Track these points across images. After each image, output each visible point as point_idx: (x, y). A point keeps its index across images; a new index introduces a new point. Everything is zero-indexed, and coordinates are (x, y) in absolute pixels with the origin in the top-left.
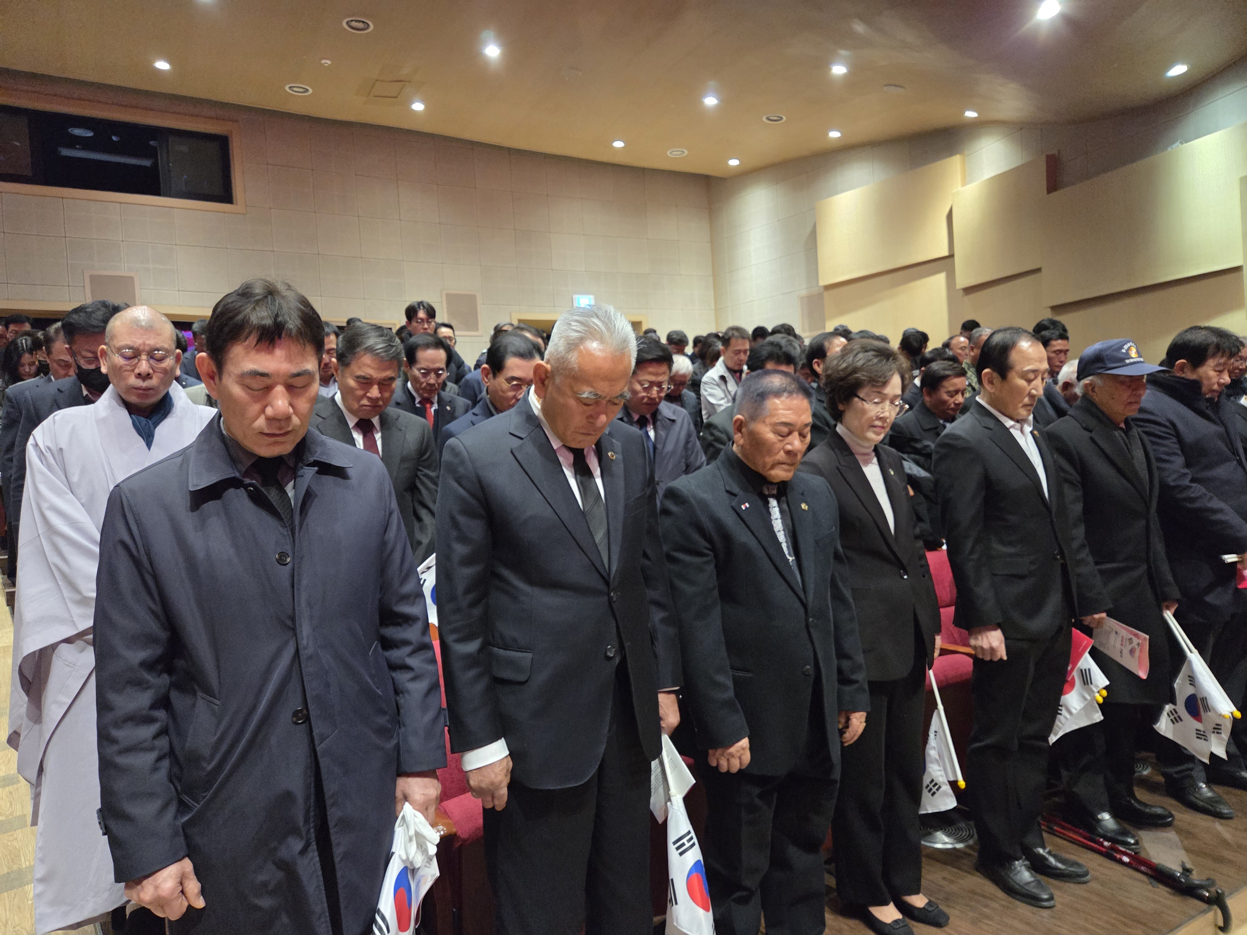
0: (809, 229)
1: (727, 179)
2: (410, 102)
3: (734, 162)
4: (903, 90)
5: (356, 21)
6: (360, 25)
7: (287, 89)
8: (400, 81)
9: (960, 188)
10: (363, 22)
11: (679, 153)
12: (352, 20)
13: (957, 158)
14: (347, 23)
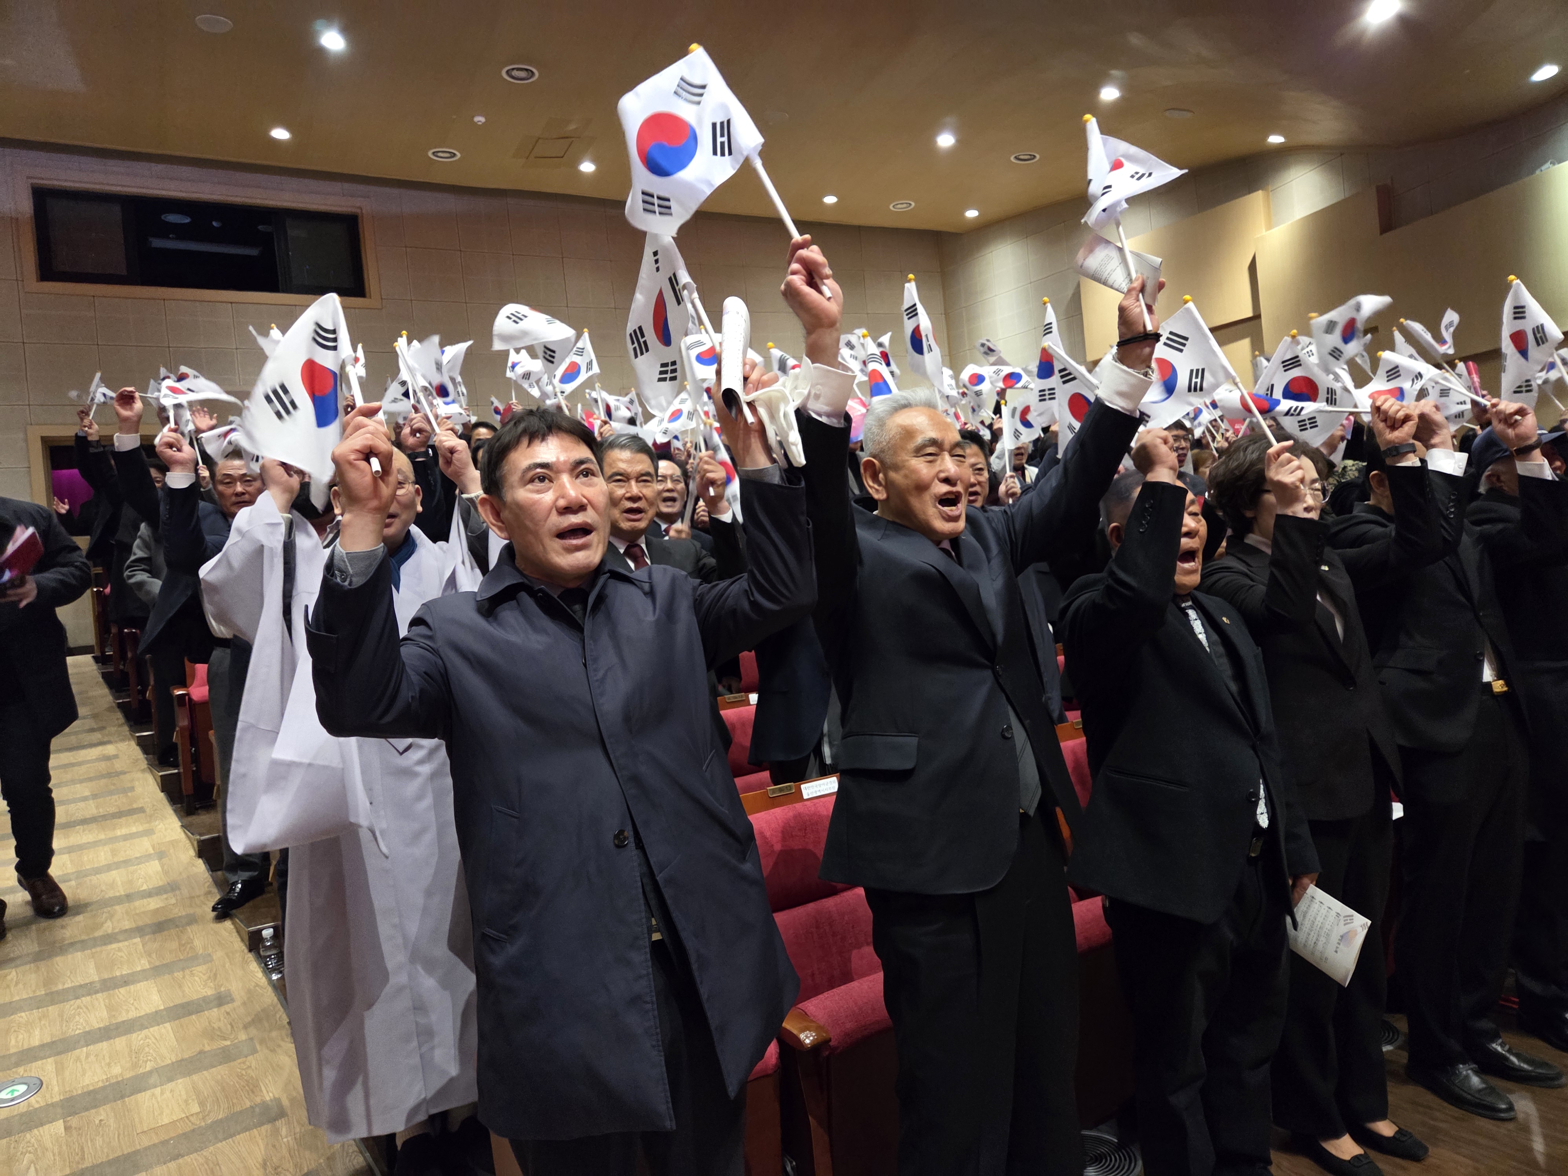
0: (1070, 293)
1: (961, 234)
2: (578, 162)
3: (972, 214)
4: (1189, 115)
5: (518, 69)
6: (522, 74)
7: (430, 154)
8: (567, 138)
9: (1264, 233)
10: (527, 70)
11: (905, 205)
12: (513, 69)
13: (1259, 195)
14: (507, 72)
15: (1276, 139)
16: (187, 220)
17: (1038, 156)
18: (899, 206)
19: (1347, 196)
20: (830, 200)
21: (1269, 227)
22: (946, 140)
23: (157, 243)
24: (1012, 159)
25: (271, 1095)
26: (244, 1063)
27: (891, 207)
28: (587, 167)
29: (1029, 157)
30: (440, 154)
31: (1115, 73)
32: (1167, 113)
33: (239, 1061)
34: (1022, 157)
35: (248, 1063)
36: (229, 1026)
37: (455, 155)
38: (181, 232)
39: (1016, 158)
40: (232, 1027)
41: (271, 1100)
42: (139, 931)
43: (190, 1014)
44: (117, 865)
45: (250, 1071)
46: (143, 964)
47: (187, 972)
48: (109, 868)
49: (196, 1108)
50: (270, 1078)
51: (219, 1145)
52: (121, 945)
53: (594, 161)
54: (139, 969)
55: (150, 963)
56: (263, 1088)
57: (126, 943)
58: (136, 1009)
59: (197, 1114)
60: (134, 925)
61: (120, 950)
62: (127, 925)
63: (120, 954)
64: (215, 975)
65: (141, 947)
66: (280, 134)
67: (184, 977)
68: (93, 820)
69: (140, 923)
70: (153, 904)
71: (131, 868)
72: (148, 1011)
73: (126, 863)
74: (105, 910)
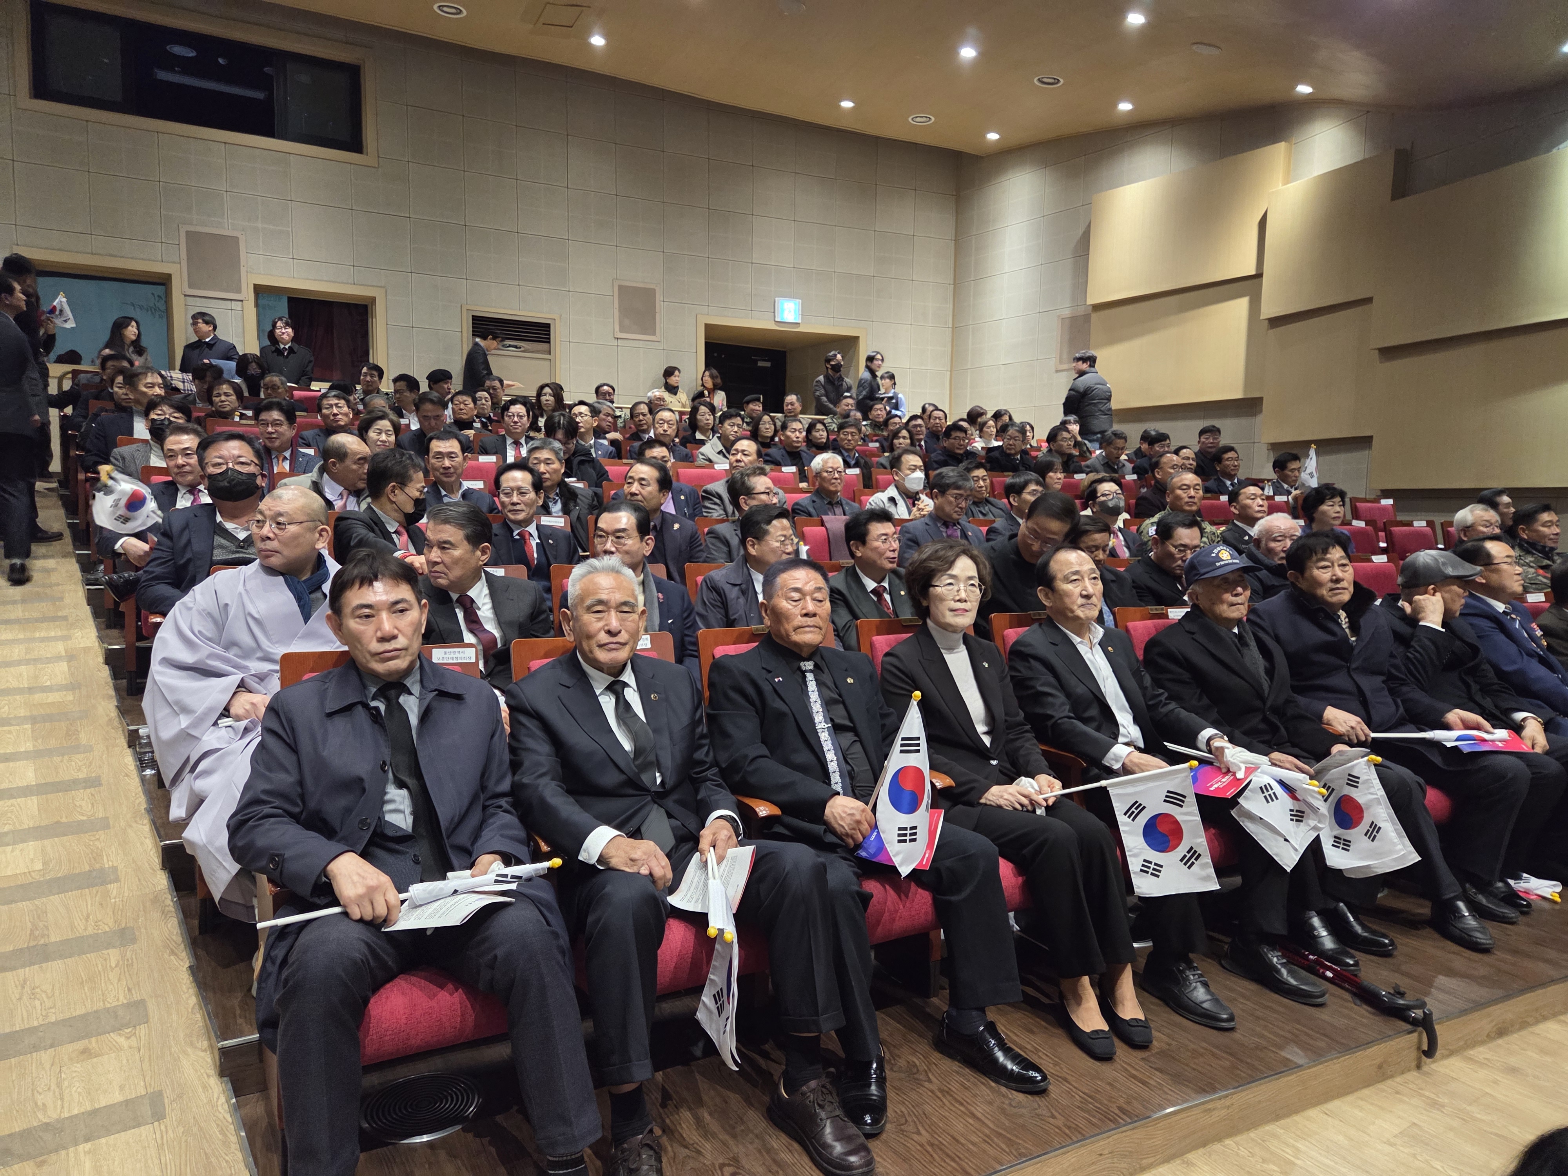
0: (1081, 230)
1: (982, 157)
2: (589, 33)
3: (993, 136)
4: (1218, 52)
7: (435, 7)
8: (577, 6)
9: (1280, 187)
11: (924, 119)
13: (1282, 146)
15: (1304, 89)
16: (192, 54)
17: (1062, 81)
18: (918, 119)
19: (1367, 157)
20: (847, 104)
21: (1287, 181)
22: (968, 53)
23: (163, 75)
24: (1035, 81)
27: (910, 119)
28: (598, 41)
29: (1052, 81)
30: (445, 9)
32: (1194, 47)
33: (90, 834)
34: (1045, 80)
36: (90, 805)
37: (461, 11)
38: (185, 66)
39: (1039, 80)
40: (93, 807)
41: (109, 868)
42: (33, 720)
43: (58, 792)
44: (28, 662)
45: (97, 843)
46: (28, 746)
53: (606, 36)
56: (105, 858)
57: (18, 728)
58: (10, 781)
59: (40, 870)
60: (28, 714)
61: (10, 732)
62: (22, 712)
63: (9, 736)
64: (91, 763)
65: (30, 732)
67: (62, 761)
72: (20, 785)
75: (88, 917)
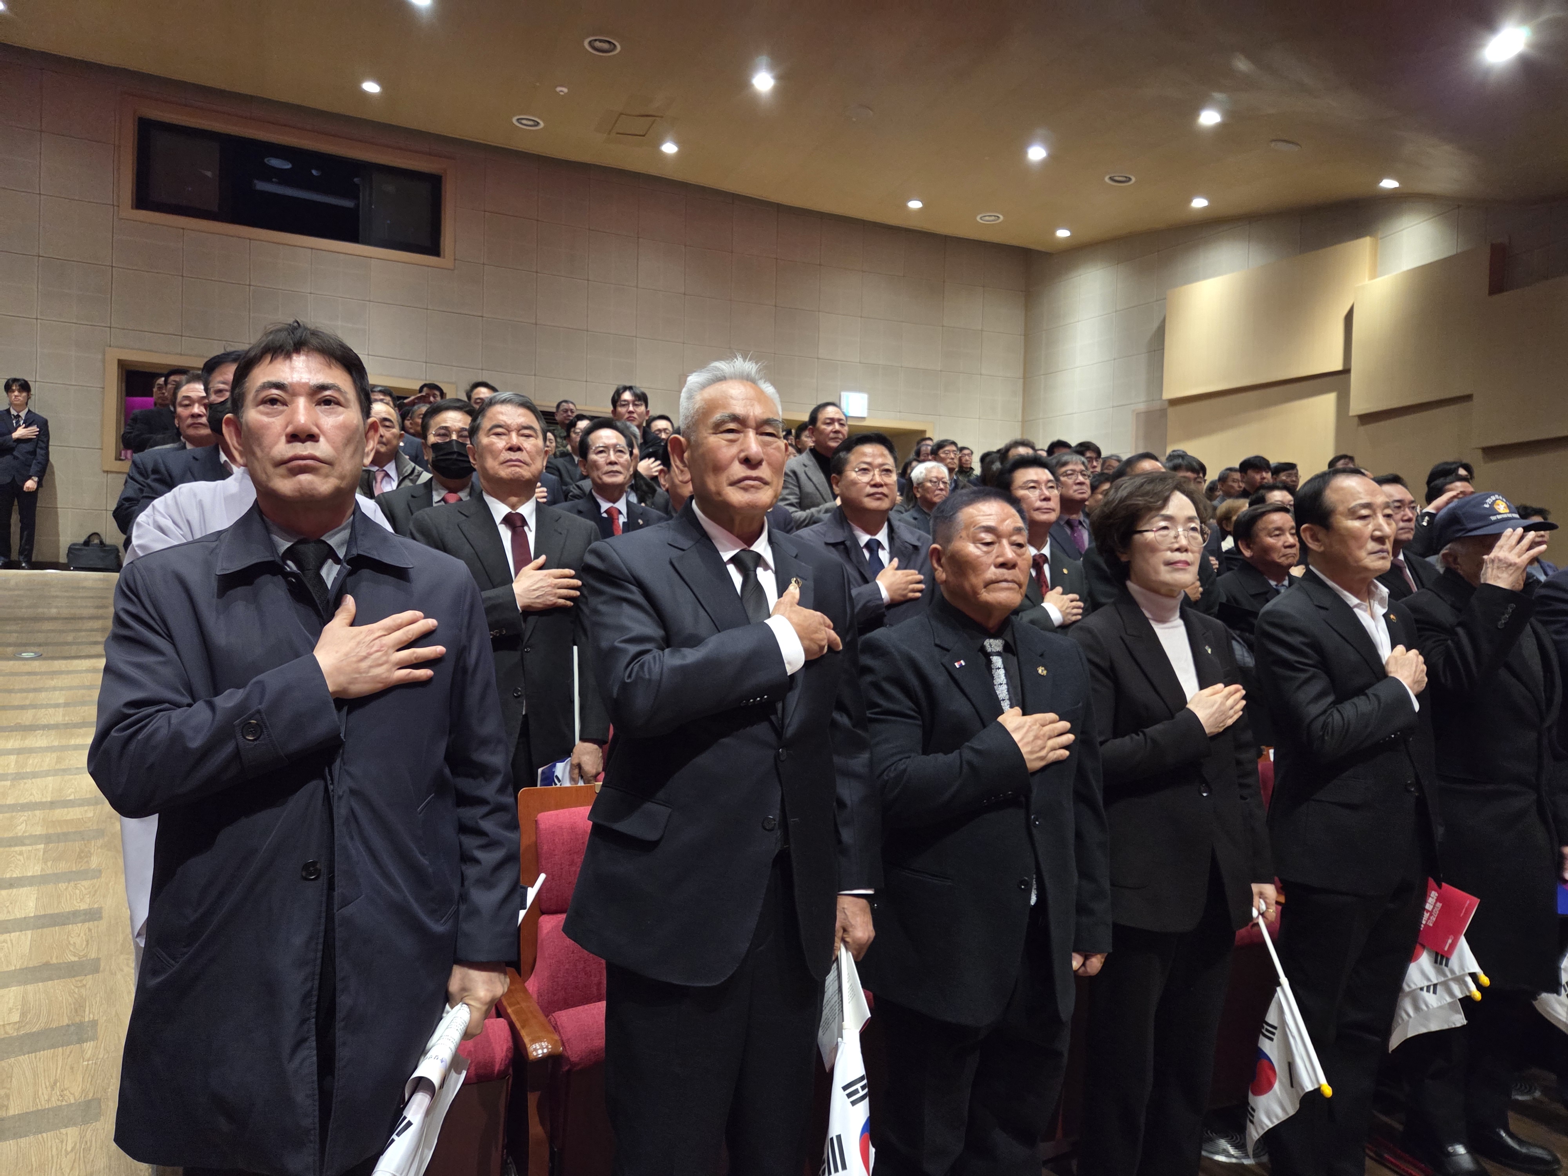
0: (1155, 325)
1: (1053, 254)
2: (660, 142)
3: (1063, 233)
4: (1296, 148)
5: (601, 41)
6: (606, 46)
7: (514, 120)
8: (647, 116)
9: (1367, 282)
10: (609, 42)
11: (993, 218)
12: (596, 40)
13: (1367, 241)
14: (590, 43)
15: (1389, 184)
16: (288, 166)
17: (1133, 179)
18: (987, 218)
19: (1459, 251)
20: (915, 205)
21: (1373, 276)
22: (1037, 153)
23: (261, 186)
24: (1107, 179)
25: (91, 1016)
26: (81, 981)
27: (978, 218)
28: (669, 148)
29: (1124, 179)
30: (524, 122)
31: (1218, 96)
32: (1273, 144)
33: (77, 978)
34: (1117, 178)
35: (84, 982)
36: (85, 943)
37: (538, 123)
38: (283, 177)
39: (1111, 179)
40: (87, 944)
41: (89, 1021)
42: (48, 839)
43: (55, 925)
44: (55, 772)
45: (83, 990)
46: (35, 869)
47: (72, 884)
48: (47, 774)
49: (15, 1017)
50: (98, 999)
51: (21, 1058)
52: (24, 848)
53: (677, 142)
54: (30, 874)
55: (42, 869)
56: (87, 1009)
57: (30, 848)
58: (8, 912)
59: (16, 1023)
60: (44, 832)
61: (21, 853)
62: (39, 830)
63: (18, 857)
64: (96, 891)
65: (41, 853)
66: (371, 87)
67: (67, 888)
68: (56, 727)
69: (51, 831)
70: (74, 813)
71: (67, 777)
72: (18, 916)
73: (65, 771)
74: (26, 814)
75: (55, 1084)
